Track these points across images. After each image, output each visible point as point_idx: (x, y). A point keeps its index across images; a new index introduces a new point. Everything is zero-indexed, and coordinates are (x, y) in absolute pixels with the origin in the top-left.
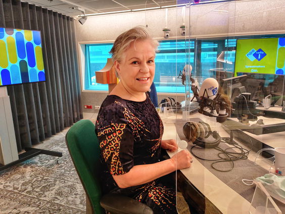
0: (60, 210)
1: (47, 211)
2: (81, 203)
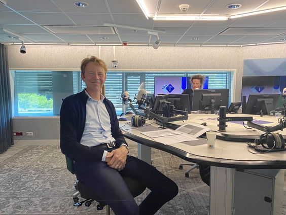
2: (43, 210)
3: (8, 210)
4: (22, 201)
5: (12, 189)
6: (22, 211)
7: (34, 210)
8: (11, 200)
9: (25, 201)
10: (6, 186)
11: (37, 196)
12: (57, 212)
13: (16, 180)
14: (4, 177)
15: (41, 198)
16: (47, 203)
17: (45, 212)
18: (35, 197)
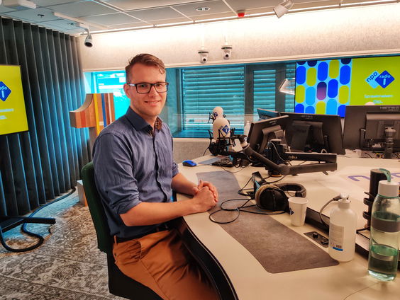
0: (59, 294)
1: (42, 297)
2: (87, 286)
3: (46, 277)
4: (67, 266)
5: (64, 244)
6: (60, 281)
7: (76, 284)
8: (55, 261)
9: (71, 265)
10: (59, 237)
11: (89, 260)
12: (103, 294)
13: (74, 230)
14: (63, 224)
15: (92, 265)
16: (96, 276)
17: (88, 289)
18: (86, 262)
